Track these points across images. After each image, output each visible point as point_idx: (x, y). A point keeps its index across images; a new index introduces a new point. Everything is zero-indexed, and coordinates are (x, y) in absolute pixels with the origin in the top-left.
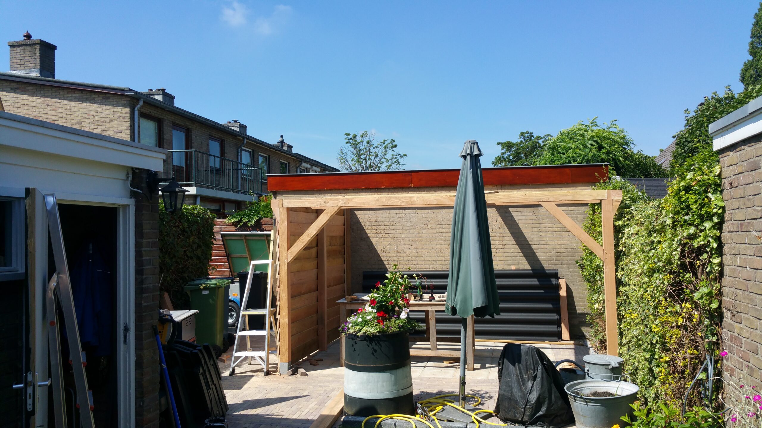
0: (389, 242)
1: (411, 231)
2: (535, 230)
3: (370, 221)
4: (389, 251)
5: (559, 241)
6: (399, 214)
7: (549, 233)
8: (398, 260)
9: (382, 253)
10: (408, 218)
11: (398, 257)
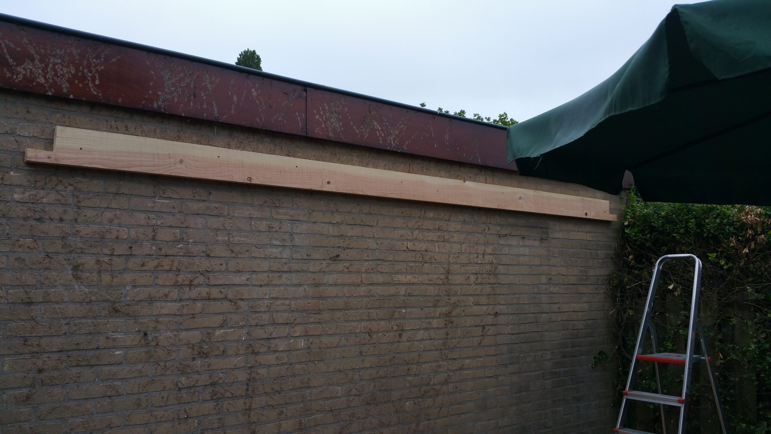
0: (221, 317)
1: (295, 278)
2: (544, 280)
3: (154, 239)
4: (222, 349)
5: (575, 305)
6: (261, 219)
7: (563, 286)
8: (249, 380)
9: (194, 359)
10: (287, 236)
11: (251, 367)
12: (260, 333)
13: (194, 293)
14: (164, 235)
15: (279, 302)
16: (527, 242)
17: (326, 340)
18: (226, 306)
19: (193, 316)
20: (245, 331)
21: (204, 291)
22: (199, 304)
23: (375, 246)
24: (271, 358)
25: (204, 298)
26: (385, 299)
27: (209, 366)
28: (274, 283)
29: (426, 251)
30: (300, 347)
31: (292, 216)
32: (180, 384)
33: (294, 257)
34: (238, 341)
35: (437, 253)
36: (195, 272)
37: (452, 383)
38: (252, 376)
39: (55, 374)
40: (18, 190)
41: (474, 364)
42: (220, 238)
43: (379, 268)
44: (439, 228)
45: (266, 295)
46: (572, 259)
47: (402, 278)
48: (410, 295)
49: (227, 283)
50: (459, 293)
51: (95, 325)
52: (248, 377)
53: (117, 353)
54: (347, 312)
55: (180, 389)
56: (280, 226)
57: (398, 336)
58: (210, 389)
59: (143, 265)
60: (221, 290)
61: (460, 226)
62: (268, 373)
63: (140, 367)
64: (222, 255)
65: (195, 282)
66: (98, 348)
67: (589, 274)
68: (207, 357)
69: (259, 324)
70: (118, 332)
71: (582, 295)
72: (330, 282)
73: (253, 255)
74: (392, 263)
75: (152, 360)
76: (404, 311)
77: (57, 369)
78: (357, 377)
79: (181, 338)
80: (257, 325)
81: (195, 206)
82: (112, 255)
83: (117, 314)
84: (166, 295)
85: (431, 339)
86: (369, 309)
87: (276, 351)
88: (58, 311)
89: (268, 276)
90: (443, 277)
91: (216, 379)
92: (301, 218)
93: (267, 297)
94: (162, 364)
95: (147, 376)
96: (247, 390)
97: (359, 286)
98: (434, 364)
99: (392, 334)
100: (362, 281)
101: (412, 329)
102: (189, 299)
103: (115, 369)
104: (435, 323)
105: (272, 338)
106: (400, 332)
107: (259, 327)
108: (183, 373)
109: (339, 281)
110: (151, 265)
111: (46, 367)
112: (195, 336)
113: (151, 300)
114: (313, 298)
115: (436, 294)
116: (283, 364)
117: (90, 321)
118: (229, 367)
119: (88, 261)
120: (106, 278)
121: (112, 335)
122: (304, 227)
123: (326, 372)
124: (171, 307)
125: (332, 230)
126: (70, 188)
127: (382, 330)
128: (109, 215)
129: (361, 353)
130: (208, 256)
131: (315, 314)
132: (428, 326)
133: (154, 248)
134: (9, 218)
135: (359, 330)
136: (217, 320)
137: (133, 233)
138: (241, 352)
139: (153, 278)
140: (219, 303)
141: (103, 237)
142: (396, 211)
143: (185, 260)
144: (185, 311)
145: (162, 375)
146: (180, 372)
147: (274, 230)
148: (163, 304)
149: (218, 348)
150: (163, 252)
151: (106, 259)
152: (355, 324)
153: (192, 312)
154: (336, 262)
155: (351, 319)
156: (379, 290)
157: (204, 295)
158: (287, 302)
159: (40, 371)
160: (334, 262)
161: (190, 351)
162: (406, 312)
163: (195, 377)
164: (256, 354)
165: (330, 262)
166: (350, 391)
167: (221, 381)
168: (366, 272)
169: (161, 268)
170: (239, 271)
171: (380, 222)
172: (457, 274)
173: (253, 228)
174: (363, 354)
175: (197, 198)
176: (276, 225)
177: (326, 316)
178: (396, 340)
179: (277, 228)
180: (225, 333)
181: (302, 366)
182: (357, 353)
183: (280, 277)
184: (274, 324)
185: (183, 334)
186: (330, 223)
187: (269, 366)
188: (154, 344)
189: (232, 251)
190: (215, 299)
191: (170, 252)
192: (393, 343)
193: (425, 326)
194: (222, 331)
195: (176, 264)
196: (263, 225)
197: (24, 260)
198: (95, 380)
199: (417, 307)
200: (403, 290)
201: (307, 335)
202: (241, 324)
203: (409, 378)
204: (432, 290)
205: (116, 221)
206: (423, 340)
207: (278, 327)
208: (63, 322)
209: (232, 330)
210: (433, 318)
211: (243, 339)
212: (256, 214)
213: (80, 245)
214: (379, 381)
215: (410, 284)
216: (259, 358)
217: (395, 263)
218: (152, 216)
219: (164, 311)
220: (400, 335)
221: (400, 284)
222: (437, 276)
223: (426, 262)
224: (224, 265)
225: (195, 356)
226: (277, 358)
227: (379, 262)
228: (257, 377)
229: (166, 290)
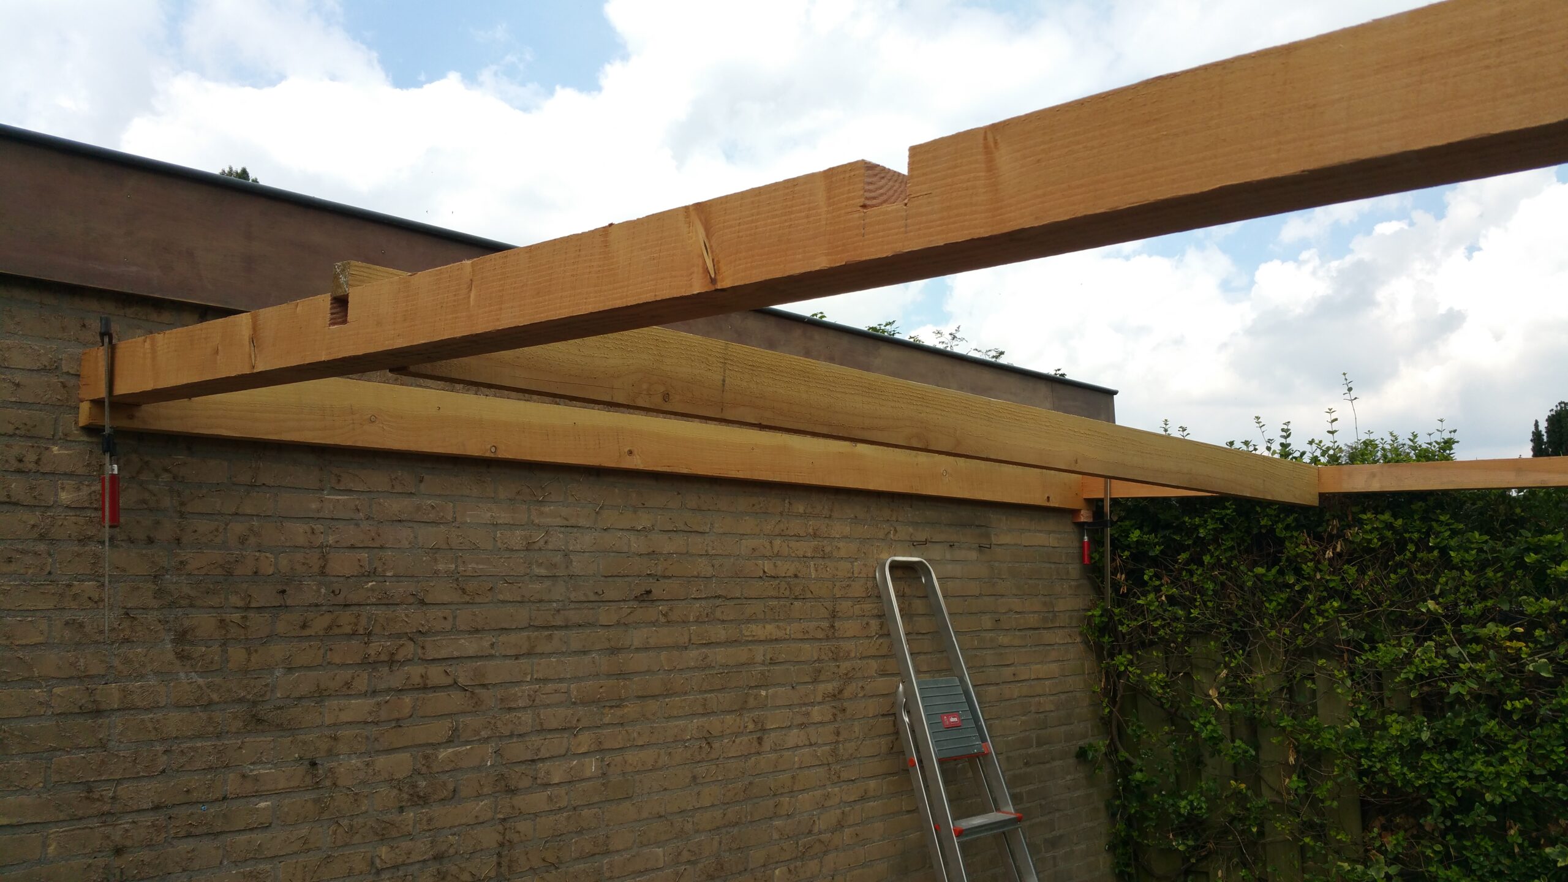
0: (448, 723)
1: (575, 639)
2: (987, 622)
3: (323, 573)
4: (451, 787)
5: (1039, 666)
6: (512, 526)
7: (1017, 633)
8: (502, 845)
9: (401, 809)
10: (558, 558)
11: (504, 820)
12: (517, 750)
13: (396, 679)
14: (342, 564)
15: (550, 687)
16: (960, 554)
17: (633, 757)
18: (456, 700)
19: (398, 723)
20: (490, 748)
21: (415, 672)
22: (407, 699)
23: (709, 571)
24: (538, 800)
25: (416, 686)
26: (732, 672)
27: (430, 820)
28: (539, 650)
29: (796, 576)
30: (588, 774)
31: (566, 519)
32: (378, 861)
33: (573, 599)
34: (478, 768)
35: (814, 579)
36: (399, 636)
37: (850, 826)
38: (507, 838)
39: (146, 855)
40: (70, 483)
41: (884, 788)
42: (441, 567)
43: (718, 614)
44: (815, 534)
45: (526, 674)
46: (1030, 582)
47: (758, 630)
48: (773, 662)
49: (456, 654)
50: (853, 655)
51: (219, 752)
52: (500, 838)
53: (263, 805)
54: (667, 700)
55: (378, 872)
56: (545, 538)
57: (755, 743)
58: (433, 868)
59: (304, 626)
60: (446, 668)
61: (848, 529)
62: (535, 830)
63: (304, 831)
64: (446, 599)
65: (400, 657)
66: (225, 798)
67: (1056, 609)
68: (426, 803)
69: (516, 733)
70: (261, 762)
71: (1049, 648)
72: (637, 643)
73: (501, 597)
74: (739, 601)
75: (325, 816)
76: (763, 693)
77: (150, 846)
78: (689, 827)
79: (377, 769)
80: (511, 735)
81: (396, 506)
82: (247, 608)
83: (260, 727)
84: (348, 685)
85: (811, 745)
86: (706, 692)
87: (547, 785)
88: (150, 725)
89: (529, 638)
90: (825, 624)
91: (444, 848)
92: (582, 522)
93: (528, 679)
94: (345, 822)
95: (319, 849)
96: (499, 864)
97: (686, 648)
98: (818, 793)
99: (745, 739)
100: (690, 640)
101: (779, 727)
102: (389, 690)
103: (258, 837)
104: (816, 714)
105: (539, 759)
106: (759, 735)
107: (515, 740)
108: (383, 839)
109: (652, 642)
110: (319, 624)
111: (128, 843)
112: (401, 763)
113: (320, 695)
114: (609, 676)
115: (816, 658)
116: (560, 809)
117: (209, 743)
118: (464, 821)
119: (203, 622)
120: (237, 654)
121: (252, 771)
122: (587, 540)
123: (635, 821)
124: (358, 707)
125: (637, 544)
126: (166, 477)
127: (728, 731)
128: (238, 528)
129: (694, 778)
130: (422, 602)
131: (611, 707)
132: (805, 721)
133: (323, 591)
134: (53, 541)
135: (690, 734)
136: (440, 730)
137: (284, 562)
138: (486, 790)
139: (322, 651)
140: (442, 694)
141: (230, 573)
142: (743, 503)
143: (379, 612)
144: (384, 715)
145: (346, 845)
146: (377, 838)
147: (536, 546)
148: (343, 702)
149: (445, 783)
150: (340, 599)
151: (236, 617)
152: (681, 723)
153: (396, 715)
154: (645, 604)
155: (675, 713)
156: (720, 655)
157: (417, 680)
158: (563, 686)
159: (119, 851)
160: (643, 604)
161: (395, 792)
162: (767, 696)
163: (405, 844)
164: (512, 791)
165: (635, 604)
166: (679, 854)
167: (452, 851)
168: (697, 621)
169: (336, 631)
170: (477, 631)
171: (716, 525)
172: (849, 618)
173: (499, 544)
174: (698, 781)
175: (398, 489)
176: (539, 536)
177: (631, 710)
178: (753, 751)
179: (542, 542)
180: (456, 754)
181: (594, 811)
182: (688, 780)
183: (550, 637)
184: (542, 731)
185: (381, 761)
186: (633, 529)
187: (536, 815)
188: (328, 783)
189: (464, 591)
190: (435, 688)
191: (354, 598)
192: (747, 756)
193: (799, 720)
194: (450, 750)
195: (364, 621)
196: (517, 538)
197: (81, 625)
198: (221, 863)
199: (784, 685)
200: (760, 653)
201: (600, 750)
202: (484, 734)
203: (777, 823)
204: (809, 651)
205: (252, 540)
206: (798, 746)
207: (549, 736)
208: (159, 748)
209: (468, 747)
210: (813, 704)
211: (489, 764)
212: (504, 517)
213: (186, 590)
214: (727, 832)
215: (771, 641)
216: (519, 801)
217: (744, 602)
218: (319, 528)
219: (345, 717)
220: (760, 740)
221: (756, 641)
222: (816, 624)
223: (796, 598)
224: (450, 619)
225: (404, 804)
226: (550, 798)
227: (718, 602)
228: (516, 838)
229: (348, 674)
